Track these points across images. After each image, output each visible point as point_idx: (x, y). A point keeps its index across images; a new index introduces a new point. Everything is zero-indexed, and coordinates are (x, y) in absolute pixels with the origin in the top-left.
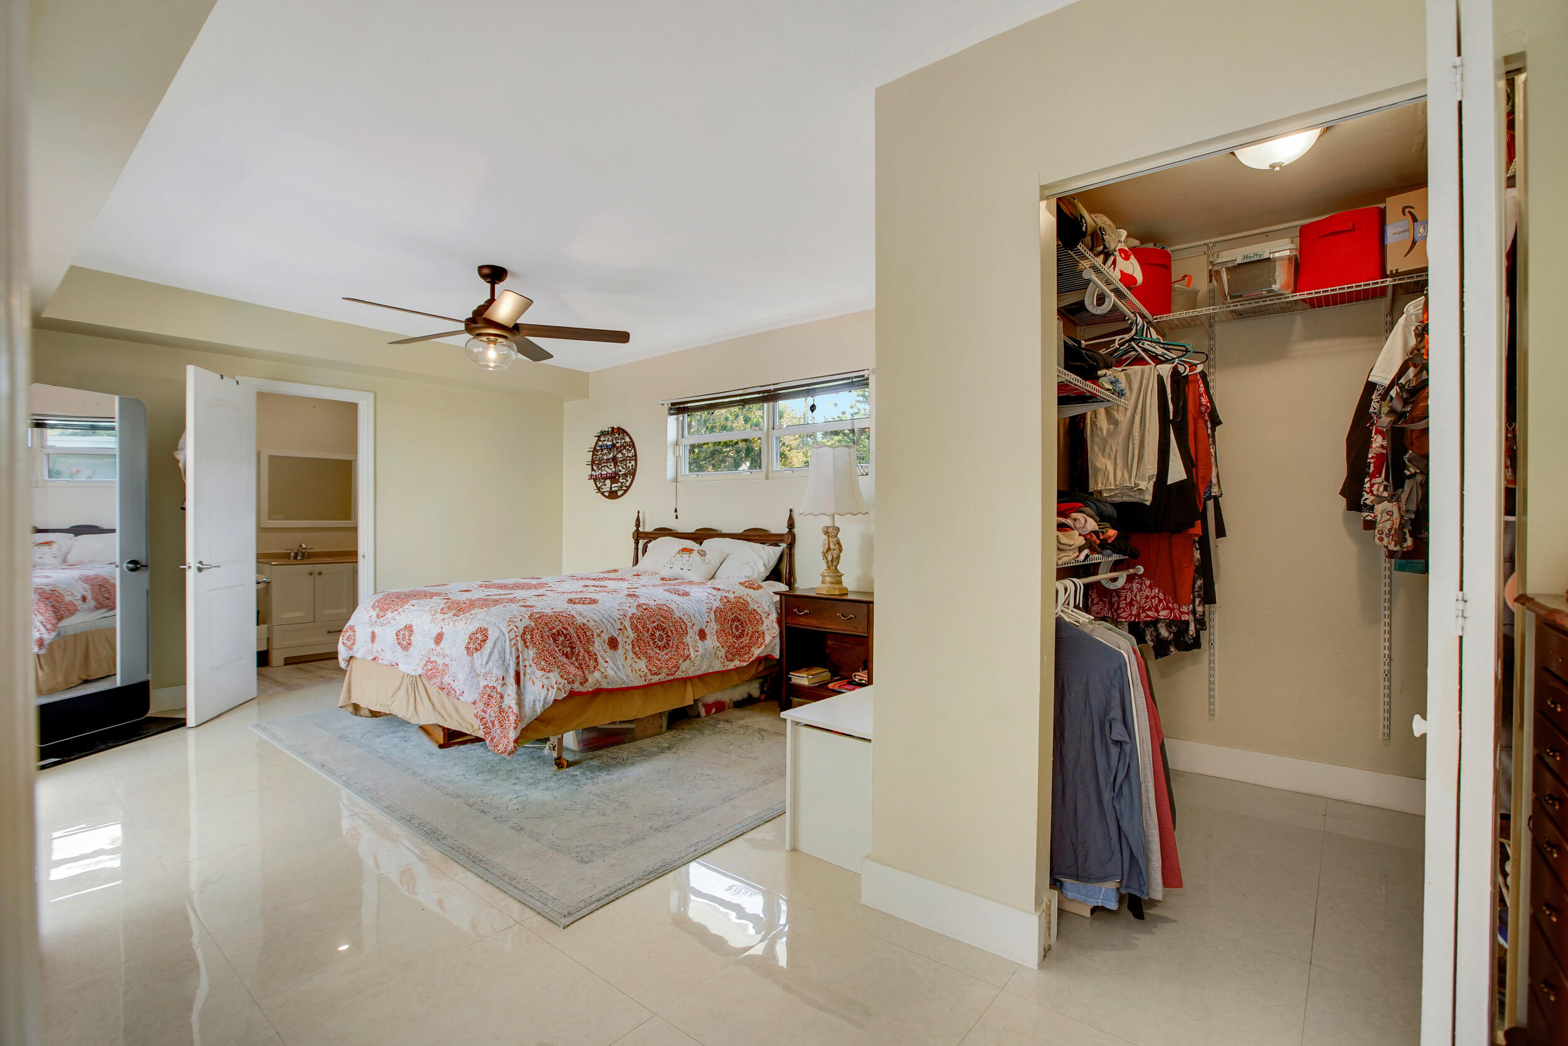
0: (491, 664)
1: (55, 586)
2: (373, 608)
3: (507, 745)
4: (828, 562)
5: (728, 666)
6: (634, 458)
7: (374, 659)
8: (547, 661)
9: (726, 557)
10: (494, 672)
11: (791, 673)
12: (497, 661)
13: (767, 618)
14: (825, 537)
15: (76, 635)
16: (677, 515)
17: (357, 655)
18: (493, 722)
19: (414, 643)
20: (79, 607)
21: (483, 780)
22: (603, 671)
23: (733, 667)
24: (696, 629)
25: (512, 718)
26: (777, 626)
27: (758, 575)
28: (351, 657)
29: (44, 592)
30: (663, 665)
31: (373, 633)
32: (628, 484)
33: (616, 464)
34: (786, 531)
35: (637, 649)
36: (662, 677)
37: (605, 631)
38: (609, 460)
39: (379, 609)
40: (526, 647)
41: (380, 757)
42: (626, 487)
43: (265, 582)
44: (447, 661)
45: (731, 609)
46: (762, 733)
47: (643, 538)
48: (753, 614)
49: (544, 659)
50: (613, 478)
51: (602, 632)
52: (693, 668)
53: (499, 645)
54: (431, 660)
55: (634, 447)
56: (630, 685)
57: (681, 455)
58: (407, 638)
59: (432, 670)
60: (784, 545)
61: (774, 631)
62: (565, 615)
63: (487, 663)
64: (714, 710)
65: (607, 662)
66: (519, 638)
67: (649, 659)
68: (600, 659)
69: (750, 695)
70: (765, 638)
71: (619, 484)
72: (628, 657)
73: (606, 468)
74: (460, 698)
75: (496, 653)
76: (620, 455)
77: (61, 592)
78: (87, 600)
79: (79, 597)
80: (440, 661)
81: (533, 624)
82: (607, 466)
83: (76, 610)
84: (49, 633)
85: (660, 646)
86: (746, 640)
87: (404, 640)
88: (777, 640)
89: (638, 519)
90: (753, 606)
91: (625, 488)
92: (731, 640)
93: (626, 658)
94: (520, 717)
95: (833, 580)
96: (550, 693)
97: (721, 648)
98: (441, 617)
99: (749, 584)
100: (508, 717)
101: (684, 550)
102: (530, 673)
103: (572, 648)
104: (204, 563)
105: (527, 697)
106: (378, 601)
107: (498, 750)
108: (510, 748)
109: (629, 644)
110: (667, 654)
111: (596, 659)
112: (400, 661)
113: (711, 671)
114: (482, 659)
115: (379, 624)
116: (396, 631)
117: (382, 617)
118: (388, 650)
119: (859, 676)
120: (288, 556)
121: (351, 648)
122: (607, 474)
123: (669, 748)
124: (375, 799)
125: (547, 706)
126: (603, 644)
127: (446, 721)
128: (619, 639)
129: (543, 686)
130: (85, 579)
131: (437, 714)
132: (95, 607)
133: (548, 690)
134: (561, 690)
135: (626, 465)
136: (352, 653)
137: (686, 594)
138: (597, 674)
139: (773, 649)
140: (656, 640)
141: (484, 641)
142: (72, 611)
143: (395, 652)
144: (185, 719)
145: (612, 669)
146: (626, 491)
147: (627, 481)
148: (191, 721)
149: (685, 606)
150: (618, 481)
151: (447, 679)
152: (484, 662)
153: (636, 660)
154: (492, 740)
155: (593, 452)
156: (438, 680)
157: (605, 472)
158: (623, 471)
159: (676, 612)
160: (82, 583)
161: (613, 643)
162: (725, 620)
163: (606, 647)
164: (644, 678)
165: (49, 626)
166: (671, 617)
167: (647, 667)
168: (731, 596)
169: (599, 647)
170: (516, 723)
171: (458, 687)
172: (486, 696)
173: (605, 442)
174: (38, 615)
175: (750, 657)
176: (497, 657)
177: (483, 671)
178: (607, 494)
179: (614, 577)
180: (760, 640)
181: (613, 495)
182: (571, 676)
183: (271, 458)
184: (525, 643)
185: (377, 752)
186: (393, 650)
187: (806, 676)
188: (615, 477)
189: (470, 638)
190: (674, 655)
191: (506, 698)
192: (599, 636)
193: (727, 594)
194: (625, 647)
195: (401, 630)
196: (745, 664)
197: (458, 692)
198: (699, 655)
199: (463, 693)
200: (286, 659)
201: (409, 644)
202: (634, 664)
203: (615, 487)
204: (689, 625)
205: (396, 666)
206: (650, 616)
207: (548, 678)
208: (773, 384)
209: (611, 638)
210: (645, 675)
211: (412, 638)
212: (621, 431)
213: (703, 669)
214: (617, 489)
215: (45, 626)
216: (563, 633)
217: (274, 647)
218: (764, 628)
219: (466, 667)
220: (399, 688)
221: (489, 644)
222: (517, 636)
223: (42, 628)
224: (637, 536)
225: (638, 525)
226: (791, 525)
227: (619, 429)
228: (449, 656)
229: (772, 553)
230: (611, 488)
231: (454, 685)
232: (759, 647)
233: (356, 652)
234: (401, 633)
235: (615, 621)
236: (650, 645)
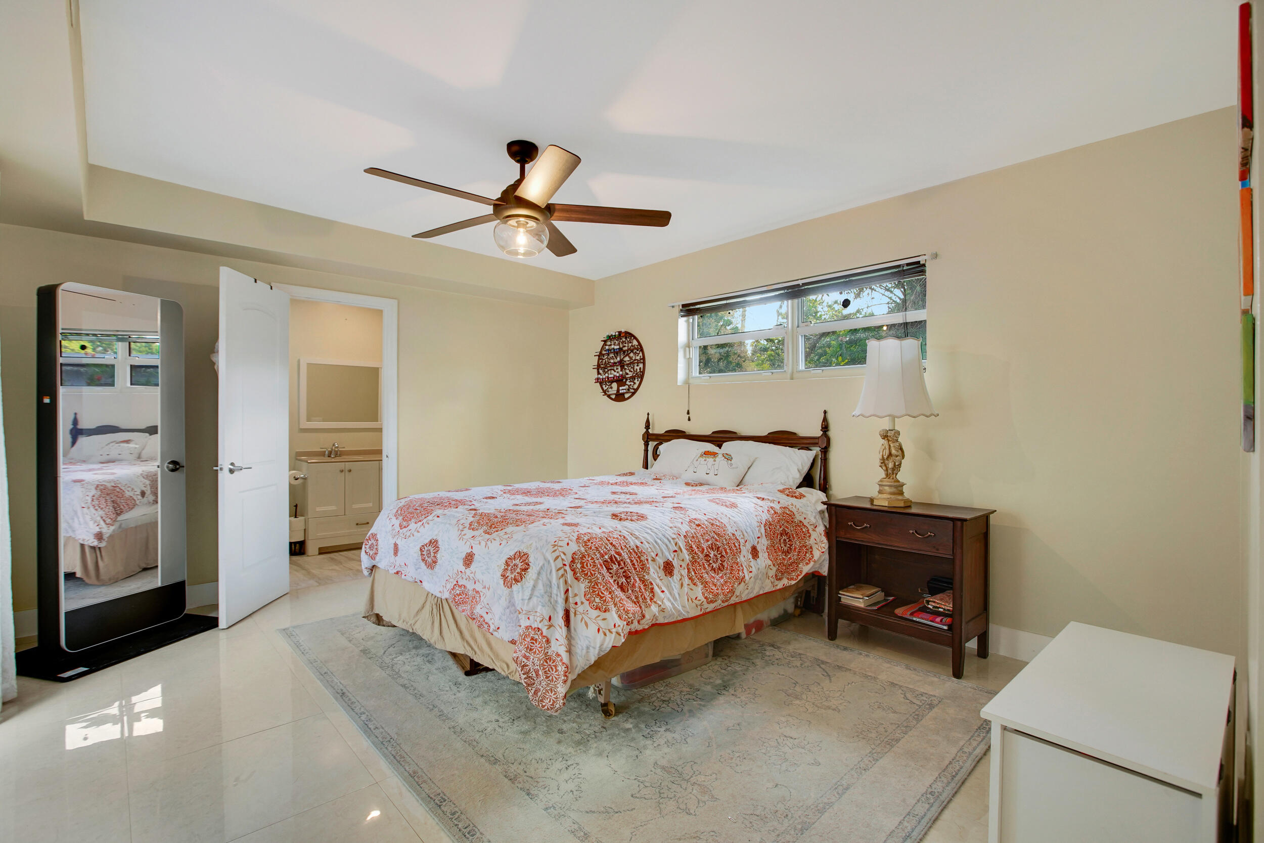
0: (534, 599)
1: (118, 482)
2: (395, 516)
3: (554, 702)
4: (887, 470)
5: (777, 585)
6: (642, 361)
7: (397, 573)
8: (602, 597)
9: (754, 461)
10: (538, 610)
11: (840, 592)
12: (542, 596)
13: (814, 530)
14: (885, 442)
15: (136, 527)
16: (689, 417)
17: (379, 565)
18: (537, 672)
19: (439, 562)
20: (138, 502)
21: (522, 733)
22: (660, 603)
23: (782, 587)
24: (749, 546)
25: (561, 669)
26: (825, 541)
27: (794, 481)
28: (374, 566)
29: (105, 488)
30: (720, 591)
31: (396, 545)
32: (635, 387)
33: (622, 368)
34: (819, 433)
35: (693, 573)
36: (718, 604)
37: (660, 554)
38: (616, 363)
39: (401, 518)
40: (576, 579)
41: (402, 686)
42: (634, 389)
43: (302, 478)
44: (478, 587)
45: (779, 521)
46: (822, 666)
47: (653, 440)
48: (800, 526)
49: (598, 595)
50: (620, 381)
51: (657, 555)
52: (747, 592)
53: (544, 576)
54: (460, 584)
55: (642, 350)
56: (687, 616)
57: (691, 357)
58: (432, 554)
59: (460, 595)
60: (816, 450)
61: (823, 545)
62: (616, 536)
63: (530, 599)
64: (754, 631)
65: (663, 592)
66: (567, 568)
67: (705, 584)
68: (656, 589)
69: (785, 611)
70: (813, 553)
71: (627, 387)
72: (684, 583)
73: (612, 371)
74: (495, 633)
75: (540, 586)
76: (627, 359)
77: (123, 488)
78: (146, 495)
79: (138, 492)
80: (470, 586)
81: (583, 549)
82: (614, 370)
83: (135, 505)
84: (109, 527)
85: (715, 569)
86: (794, 555)
87: (428, 557)
88: (827, 556)
89: (648, 421)
90: (798, 518)
91: (633, 391)
92: (781, 556)
93: (682, 585)
94: (569, 669)
95: (893, 490)
96: (607, 638)
97: (772, 567)
98: (470, 533)
99: (789, 492)
100: (555, 666)
101: (707, 453)
102: (582, 611)
103: (627, 577)
104: (236, 465)
105: (579, 642)
106: (401, 508)
107: (543, 706)
108: (558, 706)
109: (684, 569)
110: (722, 577)
111: (652, 589)
112: (424, 579)
113: (761, 592)
114: (523, 592)
115: (402, 535)
116: (420, 546)
117: (405, 527)
118: (413, 567)
119: (934, 602)
120: (322, 454)
121: (373, 558)
122: (613, 378)
123: (725, 687)
124: (398, 758)
125: (603, 654)
126: (658, 569)
127: (475, 653)
128: (675, 563)
129: (599, 630)
130: (147, 475)
131: (466, 644)
132: (153, 501)
133: (605, 634)
134: (620, 635)
135: (633, 368)
136: (374, 563)
137: (733, 506)
138: (654, 609)
139: (821, 565)
140: (711, 562)
141: (525, 570)
142: (132, 505)
143: (418, 568)
144: (216, 619)
145: (669, 600)
146: (633, 394)
147: (635, 383)
148: (222, 623)
149: (737, 519)
150: (625, 384)
151: (479, 610)
152: (526, 597)
153: (692, 586)
154: (536, 693)
155: (599, 356)
156: (467, 607)
157: (612, 376)
158: (630, 374)
159: (729, 528)
160: (143, 479)
161: (668, 568)
162: (774, 534)
163: (662, 573)
164: (699, 608)
165: (108, 521)
166: (725, 534)
167: (703, 594)
168: (777, 507)
169: (654, 574)
170: (565, 676)
171: (492, 621)
172: (528, 639)
173: (613, 346)
174: (99, 510)
175: (799, 575)
176: (542, 591)
177: (525, 608)
178: (613, 397)
179: (634, 481)
180: (807, 555)
181: (620, 397)
182: (630, 615)
183: (310, 365)
184: (575, 573)
185: (400, 676)
186: (417, 567)
187: (861, 597)
188: (622, 380)
189: (507, 564)
190: (729, 578)
191: (553, 642)
192: (654, 560)
193: (772, 505)
194: (680, 572)
195: (426, 545)
196: (793, 582)
197: (492, 627)
198: (753, 576)
199: (498, 628)
200: (320, 549)
201: (435, 562)
202: (690, 592)
203: (623, 389)
204: (742, 541)
205: (420, 584)
206: (704, 533)
207: (604, 619)
208: (801, 279)
209: (666, 562)
210: (701, 605)
211: (439, 556)
212: (629, 335)
213: (755, 593)
214: (625, 391)
215: (104, 521)
216: (616, 560)
217: (310, 538)
218: (812, 541)
219: (503, 599)
220: (423, 607)
221: (532, 573)
222: (565, 565)
223: (102, 523)
224: (648, 438)
225: (648, 426)
226: (825, 428)
227: (626, 333)
228: (481, 582)
229: (805, 458)
230: (618, 390)
231: (487, 618)
232: (807, 564)
233: (378, 562)
234: (426, 548)
235: (670, 542)
236: (705, 568)
